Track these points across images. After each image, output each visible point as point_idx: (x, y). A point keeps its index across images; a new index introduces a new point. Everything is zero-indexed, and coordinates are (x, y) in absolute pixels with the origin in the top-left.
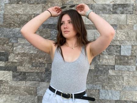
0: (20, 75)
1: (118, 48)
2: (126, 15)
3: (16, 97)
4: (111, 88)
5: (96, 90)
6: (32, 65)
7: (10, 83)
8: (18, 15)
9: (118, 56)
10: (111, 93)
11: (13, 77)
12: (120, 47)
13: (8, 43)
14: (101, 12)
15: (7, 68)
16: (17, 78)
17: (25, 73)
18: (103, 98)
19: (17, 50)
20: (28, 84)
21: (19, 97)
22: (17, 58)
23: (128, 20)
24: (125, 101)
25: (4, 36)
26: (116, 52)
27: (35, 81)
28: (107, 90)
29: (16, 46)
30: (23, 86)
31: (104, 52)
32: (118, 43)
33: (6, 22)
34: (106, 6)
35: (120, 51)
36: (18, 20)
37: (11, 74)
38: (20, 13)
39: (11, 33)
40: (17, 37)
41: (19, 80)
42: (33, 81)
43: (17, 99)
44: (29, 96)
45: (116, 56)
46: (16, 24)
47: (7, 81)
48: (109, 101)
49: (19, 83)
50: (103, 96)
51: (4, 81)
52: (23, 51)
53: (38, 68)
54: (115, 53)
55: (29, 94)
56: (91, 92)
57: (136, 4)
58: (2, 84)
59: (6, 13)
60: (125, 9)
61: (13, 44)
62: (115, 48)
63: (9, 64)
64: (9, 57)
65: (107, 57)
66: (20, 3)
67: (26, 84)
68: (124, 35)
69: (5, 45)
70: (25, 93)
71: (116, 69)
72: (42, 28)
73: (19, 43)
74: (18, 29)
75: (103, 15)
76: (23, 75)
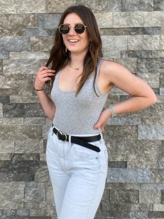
0: (15, 108)
3: (9, 143)
4: (155, 123)
5: (132, 126)
6: (33, 93)
8: (7, 15)
10: (155, 129)
11: (4, 112)
14: (136, 8)
16: (11, 114)
17: (22, 105)
18: (144, 138)
19: (8, 70)
20: (29, 121)
21: (15, 143)
22: (9, 83)
26: (161, 68)
27: (39, 116)
28: (149, 126)
29: (7, 65)
30: (20, 125)
31: (142, 68)
32: (163, 55)
36: (9, 23)
37: (1, 108)
38: (12, 12)
40: (6, 50)
41: (14, 117)
42: (36, 116)
43: (11, 146)
44: (31, 140)
45: (160, 74)
46: (5, 30)
48: (153, 142)
49: (14, 122)
50: (143, 134)
52: (19, 72)
54: (160, 70)
55: (29, 137)
56: (125, 130)
61: (2, 61)
62: (159, 62)
65: (147, 76)
67: (25, 122)
70: (24, 135)
71: (161, 94)
72: (46, 34)
73: (11, 59)
74: (9, 37)
75: (139, 13)
76: (19, 108)
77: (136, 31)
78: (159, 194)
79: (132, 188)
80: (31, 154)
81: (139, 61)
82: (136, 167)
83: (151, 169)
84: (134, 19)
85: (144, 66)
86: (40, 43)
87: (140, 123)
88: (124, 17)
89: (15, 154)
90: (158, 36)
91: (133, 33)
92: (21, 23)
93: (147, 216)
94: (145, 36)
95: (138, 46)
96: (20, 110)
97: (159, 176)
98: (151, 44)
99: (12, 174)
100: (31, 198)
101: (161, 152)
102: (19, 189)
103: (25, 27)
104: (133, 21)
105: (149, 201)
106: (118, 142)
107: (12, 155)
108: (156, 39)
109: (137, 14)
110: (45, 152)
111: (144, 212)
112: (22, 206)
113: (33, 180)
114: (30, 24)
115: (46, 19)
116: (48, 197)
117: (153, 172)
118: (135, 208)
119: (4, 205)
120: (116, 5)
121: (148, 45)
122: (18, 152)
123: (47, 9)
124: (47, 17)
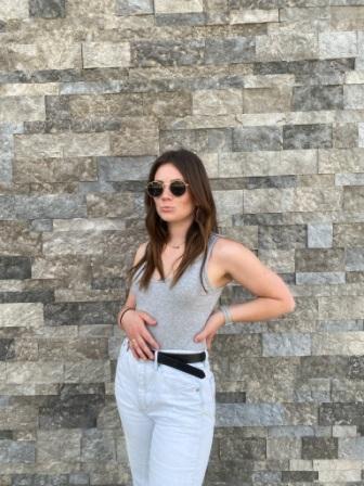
0: (63, 310)
1: (300, 231)
2: (315, 151)
3: (55, 367)
4: (289, 328)
5: (253, 335)
6: (92, 284)
7: (39, 332)
8: (49, 161)
9: (302, 251)
10: (290, 340)
11: (45, 317)
12: (306, 228)
13: (27, 233)
14: (255, 146)
15: (30, 295)
16: (56, 320)
17: (75, 306)
18: (272, 354)
19: (52, 249)
20: (86, 331)
21: (64, 367)
22: (53, 269)
23: (321, 163)
24: (323, 357)
25: (17, 216)
26: (298, 241)
27: (102, 323)
28: (280, 334)
29: (49, 240)
30: (72, 337)
31: (267, 242)
32: (300, 220)
33: (18, 179)
34: (267, 132)
35: (306, 238)
36: (52, 173)
37: (41, 310)
38: (55, 156)
39: (33, 207)
40: (47, 218)
41: (62, 325)
42: (97, 323)
43: (58, 371)
44: (90, 360)
45: (296, 250)
46: (45, 185)
47: (31, 328)
48: (287, 360)
49: (62, 332)
50: (270, 349)
51: (23, 329)
52: (69, 251)
53: (107, 291)
54: (295, 244)
55: (88, 357)
56: (242, 342)
57: (338, 124)
58: (19, 335)
59: (18, 158)
60: (313, 136)
61: (41, 235)
62: (294, 232)
63: (32, 285)
64: (33, 269)
65: (275, 254)
66: (54, 130)
67: (81, 332)
68: (314, 199)
69: (21, 238)
70: (79, 354)
71: (297, 283)
72: (112, 190)
73: (55, 231)
74: (52, 196)
75: (261, 153)
76: (71, 310)
77: (256, 182)
78: (298, 444)
79: (255, 434)
80: (91, 384)
81: (262, 231)
82: (261, 401)
83: (284, 404)
84: (253, 163)
85: (270, 239)
86: (103, 204)
87: (265, 329)
88: (236, 160)
89: (64, 385)
90: (291, 191)
91: (251, 186)
92: (70, 173)
93: (279, 480)
94: (271, 190)
95: (260, 207)
96: (72, 314)
97: (297, 414)
98: (279, 202)
99: (61, 418)
100: (93, 456)
101: (299, 376)
102: (72, 441)
103: (77, 179)
104: (252, 166)
105: (283, 455)
106: (230, 361)
107: (61, 387)
108: (288, 194)
109: (257, 155)
110: (113, 380)
111: (274, 473)
112: (78, 468)
113: (95, 425)
114: (85, 174)
115: (112, 166)
116: (119, 453)
117: (288, 408)
118: (260, 466)
119: (48, 467)
120: (224, 142)
121: (277, 204)
122: (70, 382)
123: (112, 149)
124: (113, 162)
